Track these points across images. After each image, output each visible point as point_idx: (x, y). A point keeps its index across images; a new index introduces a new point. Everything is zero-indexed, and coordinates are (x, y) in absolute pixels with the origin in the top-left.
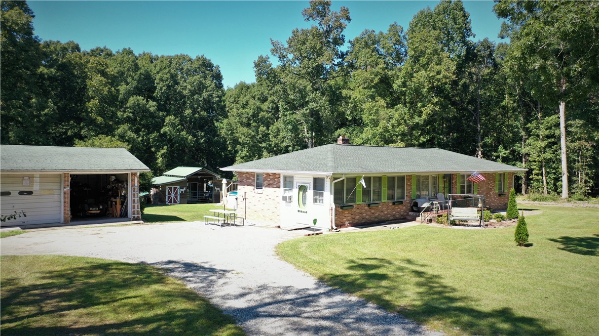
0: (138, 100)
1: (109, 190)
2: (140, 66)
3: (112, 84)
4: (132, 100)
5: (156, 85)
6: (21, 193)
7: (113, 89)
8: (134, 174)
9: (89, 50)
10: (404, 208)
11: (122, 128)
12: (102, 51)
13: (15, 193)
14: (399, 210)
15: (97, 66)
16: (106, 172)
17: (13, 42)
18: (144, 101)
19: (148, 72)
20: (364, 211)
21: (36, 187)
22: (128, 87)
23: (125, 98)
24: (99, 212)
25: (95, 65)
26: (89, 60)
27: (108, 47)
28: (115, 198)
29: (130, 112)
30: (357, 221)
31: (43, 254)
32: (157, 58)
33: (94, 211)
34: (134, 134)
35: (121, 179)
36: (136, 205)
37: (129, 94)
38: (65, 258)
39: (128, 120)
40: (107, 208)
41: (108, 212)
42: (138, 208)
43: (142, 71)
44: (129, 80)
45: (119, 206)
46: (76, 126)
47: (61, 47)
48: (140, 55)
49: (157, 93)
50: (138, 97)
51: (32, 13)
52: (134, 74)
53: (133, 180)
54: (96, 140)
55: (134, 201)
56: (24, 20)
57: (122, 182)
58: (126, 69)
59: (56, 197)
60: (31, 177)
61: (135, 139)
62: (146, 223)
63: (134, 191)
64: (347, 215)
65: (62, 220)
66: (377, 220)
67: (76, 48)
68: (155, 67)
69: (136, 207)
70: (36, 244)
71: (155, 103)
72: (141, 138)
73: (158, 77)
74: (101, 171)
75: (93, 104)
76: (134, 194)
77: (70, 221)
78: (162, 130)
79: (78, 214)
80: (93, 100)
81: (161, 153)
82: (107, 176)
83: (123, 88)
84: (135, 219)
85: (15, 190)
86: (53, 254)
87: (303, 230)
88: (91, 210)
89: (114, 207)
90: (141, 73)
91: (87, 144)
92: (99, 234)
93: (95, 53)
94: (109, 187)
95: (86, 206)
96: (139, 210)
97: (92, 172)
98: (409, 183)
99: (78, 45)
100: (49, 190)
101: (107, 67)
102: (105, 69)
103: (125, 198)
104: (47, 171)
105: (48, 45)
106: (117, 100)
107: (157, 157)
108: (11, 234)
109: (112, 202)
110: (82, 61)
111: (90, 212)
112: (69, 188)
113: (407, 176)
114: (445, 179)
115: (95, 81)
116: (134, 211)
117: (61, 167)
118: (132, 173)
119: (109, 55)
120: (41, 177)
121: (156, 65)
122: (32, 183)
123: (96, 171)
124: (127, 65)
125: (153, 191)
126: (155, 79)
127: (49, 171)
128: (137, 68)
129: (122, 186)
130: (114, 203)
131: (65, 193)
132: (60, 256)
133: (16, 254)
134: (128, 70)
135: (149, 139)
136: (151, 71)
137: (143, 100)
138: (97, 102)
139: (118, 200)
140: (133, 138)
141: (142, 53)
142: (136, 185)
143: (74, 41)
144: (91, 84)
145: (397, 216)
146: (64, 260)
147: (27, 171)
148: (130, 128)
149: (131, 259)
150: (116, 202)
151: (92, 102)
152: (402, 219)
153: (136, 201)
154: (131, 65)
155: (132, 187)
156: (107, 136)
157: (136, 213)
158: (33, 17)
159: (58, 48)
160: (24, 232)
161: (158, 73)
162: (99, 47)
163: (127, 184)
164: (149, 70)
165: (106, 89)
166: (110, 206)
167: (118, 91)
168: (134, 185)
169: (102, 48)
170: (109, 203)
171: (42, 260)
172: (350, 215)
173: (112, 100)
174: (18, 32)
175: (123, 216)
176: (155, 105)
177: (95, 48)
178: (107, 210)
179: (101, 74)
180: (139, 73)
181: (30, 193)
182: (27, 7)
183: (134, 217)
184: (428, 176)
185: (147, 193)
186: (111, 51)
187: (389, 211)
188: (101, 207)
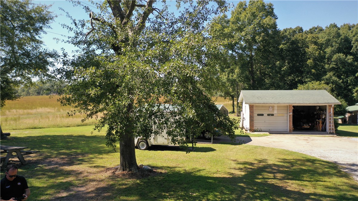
0: (339, 56)
1: (316, 115)
2: (341, 34)
3: (321, 49)
4: (335, 57)
5: (352, 44)
6: (268, 115)
7: (322, 52)
8: (330, 106)
9: (308, 30)
11: (329, 75)
12: (316, 28)
13: (265, 115)
15: (312, 40)
16: (312, 104)
17: (268, 35)
18: (344, 57)
19: (346, 37)
21: (275, 112)
22: (333, 49)
23: (330, 56)
24: (309, 127)
25: (311, 39)
26: (307, 37)
27: (320, 26)
28: (319, 120)
29: (334, 64)
31: (276, 148)
32: (354, 26)
33: (306, 126)
34: (337, 78)
35: (322, 109)
36: (332, 125)
37: (334, 52)
38: (286, 151)
39: (332, 69)
40: (314, 125)
41: (314, 128)
42: (333, 127)
43: (342, 37)
44: (334, 44)
45: (321, 125)
46: (300, 76)
47: (292, 31)
48: (341, 26)
49: (353, 50)
50: (339, 54)
51: (277, 17)
52: (337, 40)
53: (330, 109)
54: (310, 85)
55: (330, 122)
56: (272, 22)
57: (323, 110)
58: (331, 37)
59: (285, 118)
60: (273, 107)
61: (338, 81)
62: (338, 136)
63: (330, 116)
65: (288, 131)
67: (301, 30)
68: (352, 32)
69: (331, 126)
70: (274, 142)
71: (351, 57)
72: (341, 81)
73: (354, 39)
74: (310, 104)
75: (309, 62)
76: (330, 118)
77: (293, 131)
78: (357, 74)
79: (298, 128)
80: (309, 60)
81: (356, 90)
82: (315, 107)
83: (328, 50)
84: (331, 133)
85: (265, 113)
86: (281, 148)
88: (304, 126)
89: (318, 125)
90: (341, 39)
91: (305, 86)
92: (307, 140)
93: (311, 31)
94: (315, 113)
95: (302, 123)
96: (334, 128)
97: (304, 104)
99: (302, 28)
100: (282, 114)
101: (319, 39)
102: (316, 40)
103: (325, 120)
104: (280, 104)
105: (285, 31)
106: (325, 58)
107: (353, 92)
108: (263, 135)
109: (317, 122)
110: (303, 38)
111: (304, 127)
112: (292, 113)
115: (311, 49)
116: (330, 128)
117: (288, 102)
118: (329, 105)
119: (321, 30)
120: (278, 107)
121: (352, 31)
122: (273, 110)
123: (307, 104)
124: (333, 34)
125: (347, 115)
126: (352, 41)
127: (282, 104)
128: (339, 35)
129: (323, 113)
130: (318, 123)
131: (290, 115)
132: (284, 150)
133: (264, 146)
134: (333, 37)
135: (348, 80)
136: (349, 36)
137: (343, 55)
138: (311, 61)
139: (321, 121)
140: (336, 81)
141: (343, 25)
142: (332, 112)
143: (299, 26)
144: (308, 50)
146: (286, 152)
147: (271, 103)
148: (334, 74)
149: (323, 157)
150: (319, 122)
151: (308, 61)
153: (331, 122)
154: (335, 34)
155: (329, 113)
156: (316, 81)
157: (331, 129)
158: (277, 18)
159: (291, 31)
160: (269, 135)
161: (354, 36)
162: (314, 27)
163: (326, 112)
164: (347, 35)
165: (317, 52)
166: (315, 124)
167: (325, 53)
168: (330, 113)
169: (316, 26)
170: (315, 122)
171: (275, 151)
173: (321, 59)
174: (270, 28)
175: (323, 131)
176: (352, 58)
177: (312, 27)
178: (314, 126)
179: (314, 43)
180: (340, 39)
181: (273, 115)
182: (274, 14)
183: (330, 132)
185: (343, 116)
186: (322, 28)
188: (310, 125)
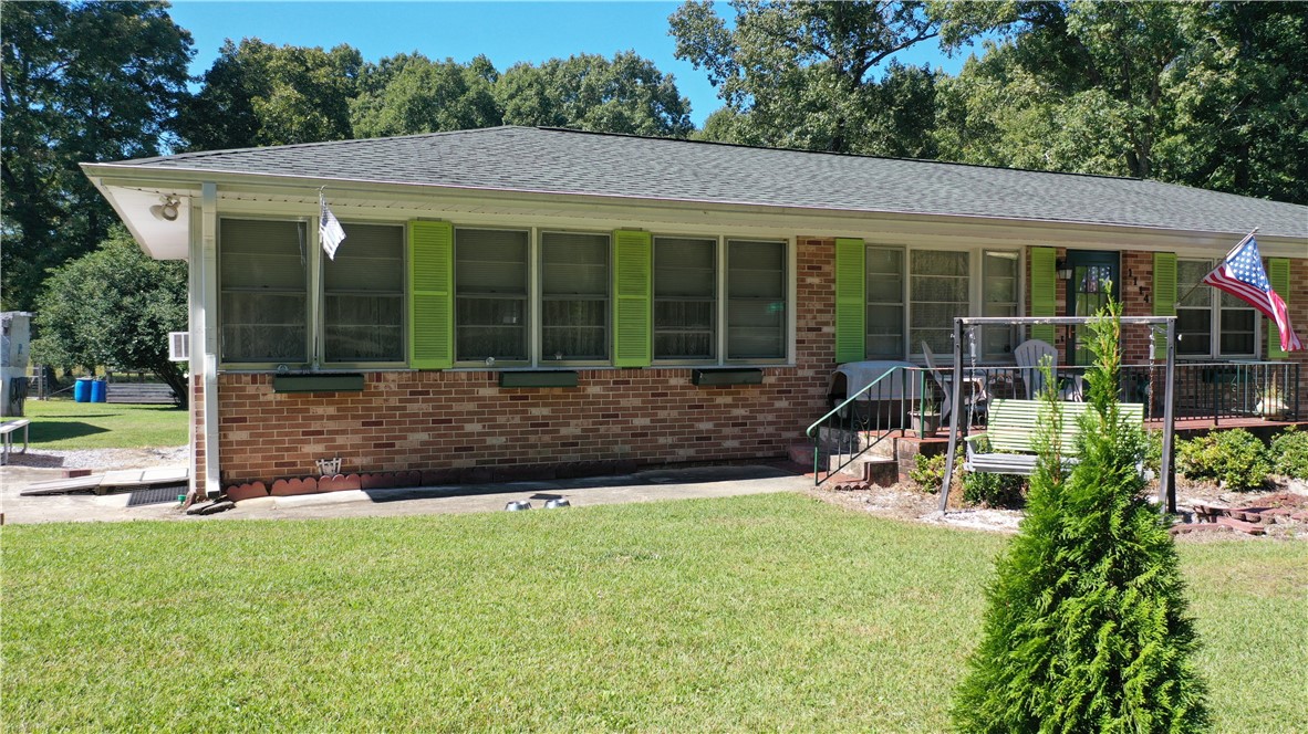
10: (783, 404)
14: (740, 412)
20: (472, 406)
30: (416, 458)
64: (332, 425)
66: (571, 457)
87: (66, 499)
98: (814, 280)
113: (800, 240)
114: (1069, 274)
145: (729, 444)
152: (766, 460)
172: (357, 425)
184: (965, 255)
187: (662, 414)
